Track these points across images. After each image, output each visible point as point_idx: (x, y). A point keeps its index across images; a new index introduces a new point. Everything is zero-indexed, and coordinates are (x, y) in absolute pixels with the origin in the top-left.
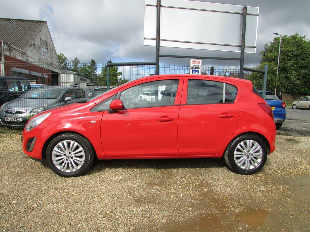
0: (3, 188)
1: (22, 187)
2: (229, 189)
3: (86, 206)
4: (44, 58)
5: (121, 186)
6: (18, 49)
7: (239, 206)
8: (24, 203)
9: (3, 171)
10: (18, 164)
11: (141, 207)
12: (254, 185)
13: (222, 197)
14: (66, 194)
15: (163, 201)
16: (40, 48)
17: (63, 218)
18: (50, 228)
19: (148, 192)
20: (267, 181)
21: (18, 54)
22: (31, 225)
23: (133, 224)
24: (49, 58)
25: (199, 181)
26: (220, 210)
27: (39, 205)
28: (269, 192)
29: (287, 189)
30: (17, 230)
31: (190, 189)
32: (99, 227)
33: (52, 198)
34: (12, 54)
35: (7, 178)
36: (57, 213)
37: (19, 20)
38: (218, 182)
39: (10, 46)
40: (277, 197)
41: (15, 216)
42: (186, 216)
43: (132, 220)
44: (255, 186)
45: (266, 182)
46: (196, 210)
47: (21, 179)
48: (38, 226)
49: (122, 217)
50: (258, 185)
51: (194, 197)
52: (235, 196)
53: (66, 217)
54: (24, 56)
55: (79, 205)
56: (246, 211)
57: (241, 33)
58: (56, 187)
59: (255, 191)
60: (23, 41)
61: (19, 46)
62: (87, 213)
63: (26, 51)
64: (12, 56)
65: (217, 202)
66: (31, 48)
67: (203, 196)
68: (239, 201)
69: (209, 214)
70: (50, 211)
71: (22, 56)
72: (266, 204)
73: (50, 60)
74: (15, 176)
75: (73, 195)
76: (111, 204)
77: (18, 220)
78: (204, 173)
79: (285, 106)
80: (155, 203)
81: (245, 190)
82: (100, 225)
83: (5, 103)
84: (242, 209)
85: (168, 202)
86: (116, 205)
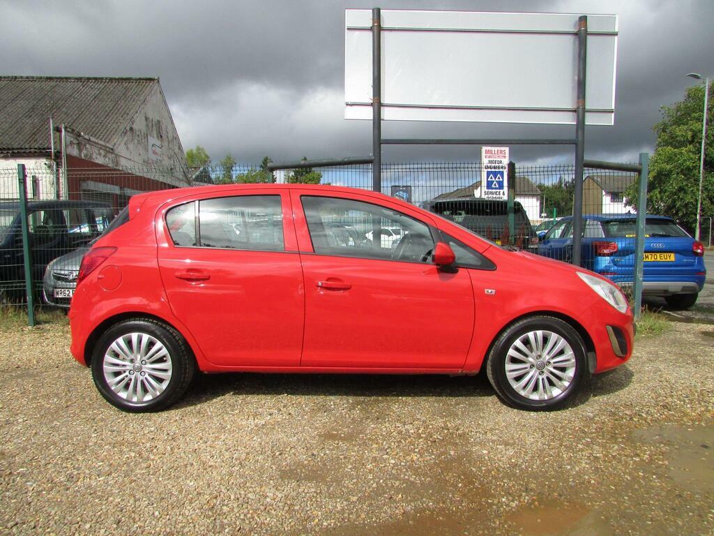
0: (9, 440)
1: (49, 438)
2: (511, 452)
3: (166, 482)
4: (154, 157)
5: (259, 440)
6: (97, 141)
7: (524, 494)
8: (40, 472)
9: (21, 403)
10: (58, 389)
11: (289, 487)
12: (578, 443)
13: (489, 471)
14: (133, 454)
15: (343, 477)
16: (145, 138)
17: (108, 508)
18: (73, 529)
19: (315, 455)
20: (615, 434)
21: (97, 152)
22: (39, 520)
23: (255, 526)
24: (166, 158)
25: (446, 431)
26: (472, 502)
27: (70, 478)
28: (609, 462)
29: (663, 453)
30: (7, 531)
31: (417, 450)
32: (178, 530)
33: (101, 463)
34: (84, 152)
35: (25, 419)
36: (100, 498)
37: (102, 79)
38: (489, 435)
39: (80, 136)
40: (630, 474)
41: (13, 501)
42: (385, 512)
43: (256, 518)
44: (580, 446)
45: (612, 436)
46: (414, 500)
47: (52, 422)
48: (52, 523)
49: (236, 510)
50: (587, 445)
51: (420, 468)
52: (521, 470)
53: (117, 505)
54: (110, 156)
55: (153, 481)
56: (535, 506)
57: (576, 78)
58: (119, 439)
59: (576, 457)
60: (109, 123)
61: (99, 136)
62: (163, 498)
63: (115, 144)
64: (83, 158)
65: (472, 483)
66: (126, 138)
67: (441, 468)
68: (528, 482)
69: (443, 509)
70: (89, 491)
71: (105, 156)
72: (593, 490)
73: (167, 163)
74: (42, 416)
75: (148, 459)
76: (222, 479)
77: (15, 509)
78: (462, 413)
79: (703, 250)
80: (323, 480)
81: (552, 456)
82: (182, 527)
83: (55, 258)
84: (528, 501)
85: (353, 479)
86: (233, 483)
